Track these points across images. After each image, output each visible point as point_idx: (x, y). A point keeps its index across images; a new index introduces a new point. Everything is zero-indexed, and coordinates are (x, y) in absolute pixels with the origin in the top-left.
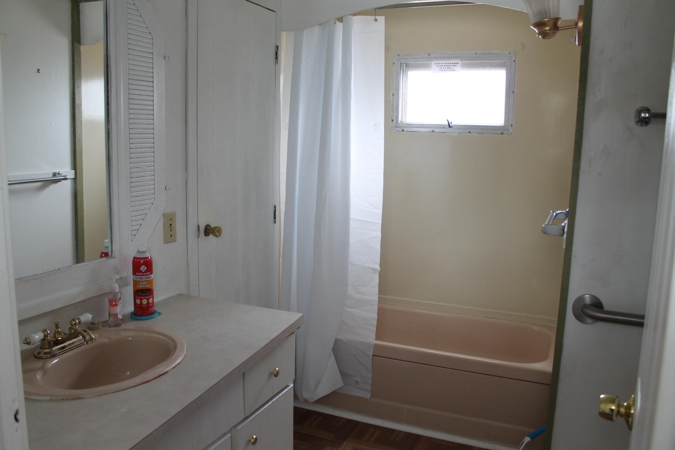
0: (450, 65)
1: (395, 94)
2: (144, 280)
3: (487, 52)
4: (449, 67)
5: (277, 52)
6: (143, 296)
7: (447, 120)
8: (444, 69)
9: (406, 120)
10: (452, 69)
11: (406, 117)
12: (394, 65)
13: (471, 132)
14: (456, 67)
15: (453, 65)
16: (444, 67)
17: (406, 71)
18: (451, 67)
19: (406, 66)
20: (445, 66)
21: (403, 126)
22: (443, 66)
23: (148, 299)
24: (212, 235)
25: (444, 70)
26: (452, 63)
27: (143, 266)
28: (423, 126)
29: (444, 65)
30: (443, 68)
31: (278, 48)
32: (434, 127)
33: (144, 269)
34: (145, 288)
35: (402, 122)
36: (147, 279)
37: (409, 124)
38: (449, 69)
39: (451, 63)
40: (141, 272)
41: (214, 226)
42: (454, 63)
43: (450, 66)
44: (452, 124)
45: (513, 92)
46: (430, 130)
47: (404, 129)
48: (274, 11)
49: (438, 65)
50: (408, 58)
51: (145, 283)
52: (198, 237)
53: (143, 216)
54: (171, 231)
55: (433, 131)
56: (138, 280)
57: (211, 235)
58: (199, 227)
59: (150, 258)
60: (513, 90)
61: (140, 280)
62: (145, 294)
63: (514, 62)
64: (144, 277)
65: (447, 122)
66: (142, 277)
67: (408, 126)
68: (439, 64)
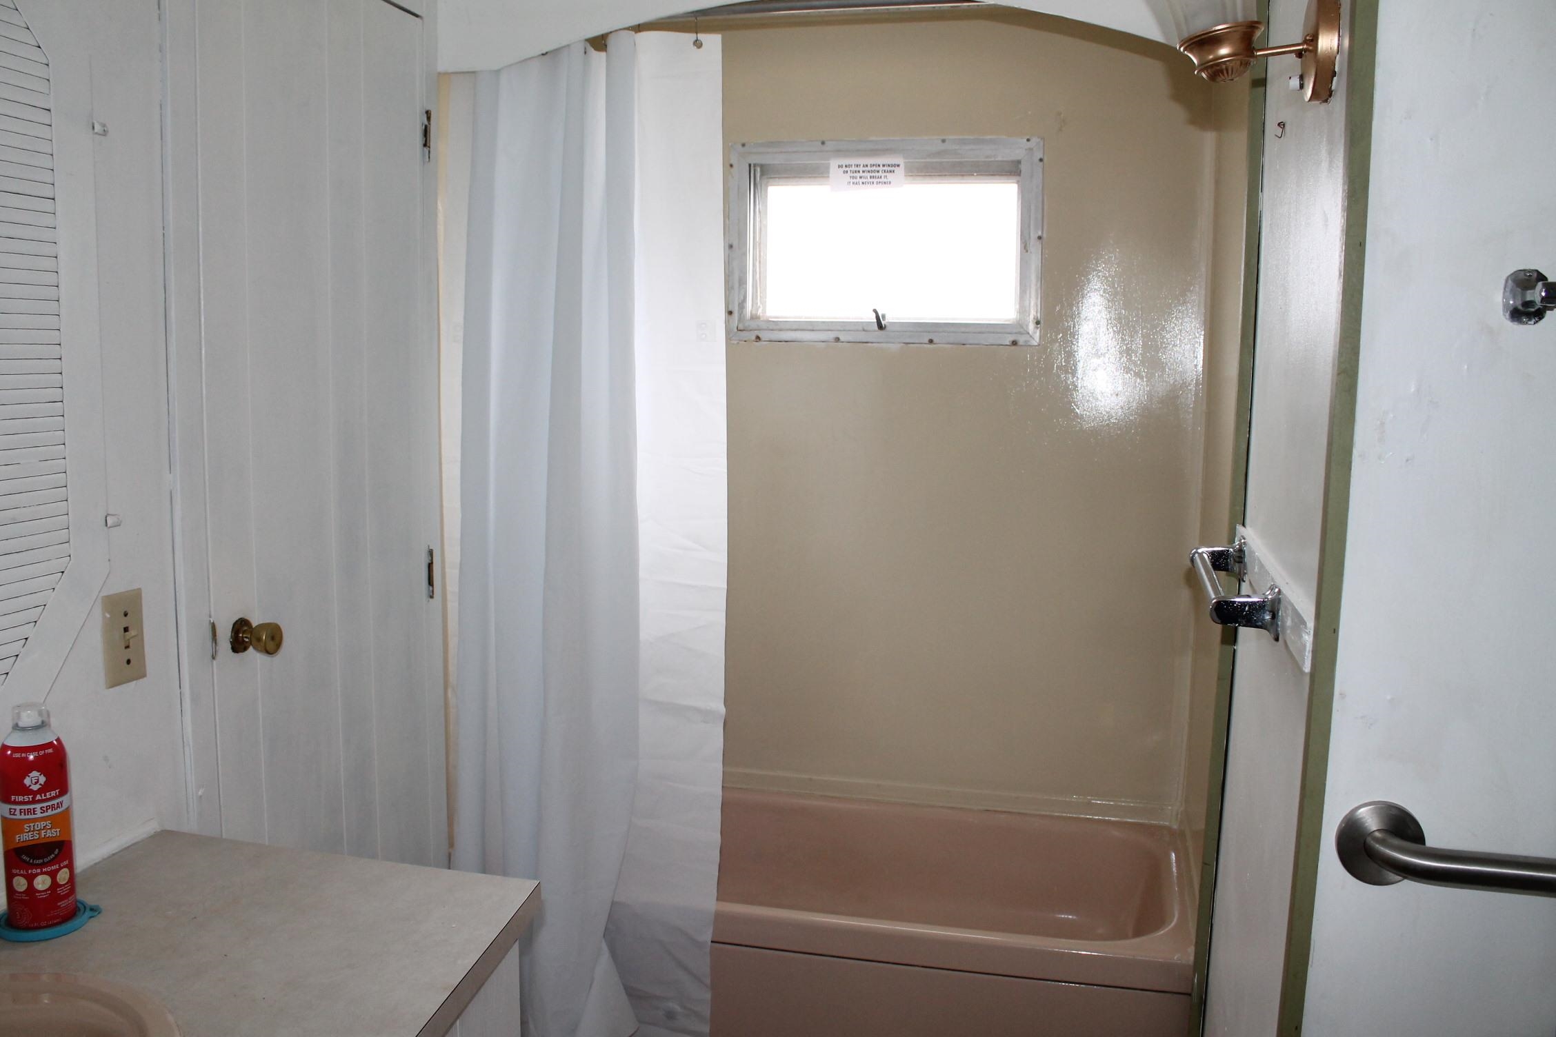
0: (877, 169)
1: (735, 244)
2: (39, 815)
3: (972, 137)
4: (875, 175)
5: (426, 127)
6: (37, 866)
7: (875, 311)
8: (864, 180)
9: (764, 311)
10: (883, 180)
11: (764, 303)
12: (733, 170)
13: (935, 341)
14: (892, 174)
15: (886, 168)
16: (861, 174)
17: (761, 186)
18: (880, 174)
19: (762, 174)
20: (863, 172)
21: (758, 326)
22: (859, 172)
23: (53, 875)
24: (255, 648)
25: (863, 183)
26: (884, 166)
27: (35, 774)
28: (810, 328)
29: (861, 169)
30: (861, 177)
31: (429, 118)
32: (839, 328)
33: (36, 783)
34: (44, 841)
35: (754, 317)
36: (50, 812)
37: (773, 321)
38: (875, 180)
39: (879, 166)
40: (26, 791)
41: (261, 623)
42: (889, 166)
43: (878, 172)
44: (887, 321)
45: (1040, 238)
46: (831, 335)
47: (760, 336)
48: (417, 16)
49: (847, 169)
50: (768, 153)
51: (43, 824)
52: (214, 658)
53: (33, 614)
54: (127, 647)
55: (837, 339)
56: (18, 817)
57: (251, 649)
58: (213, 627)
59: (55, 742)
60: (1040, 233)
61: (27, 817)
62: (42, 858)
63: (1041, 163)
64: (38, 806)
65: (874, 315)
66: (32, 807)
67: (771, 327)
68: (850, 166)
